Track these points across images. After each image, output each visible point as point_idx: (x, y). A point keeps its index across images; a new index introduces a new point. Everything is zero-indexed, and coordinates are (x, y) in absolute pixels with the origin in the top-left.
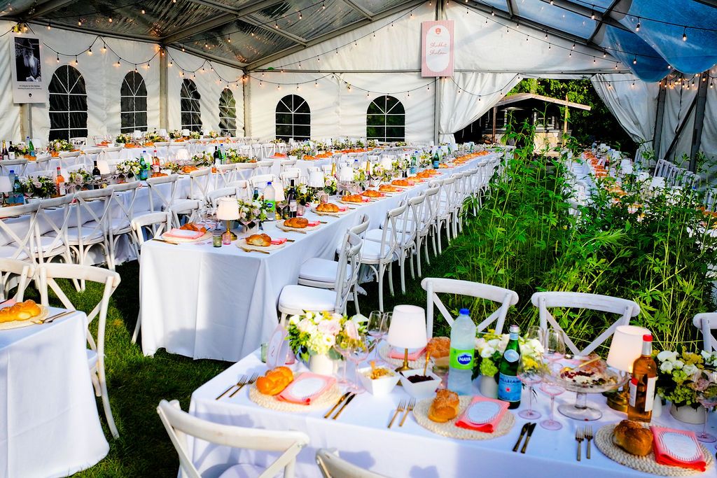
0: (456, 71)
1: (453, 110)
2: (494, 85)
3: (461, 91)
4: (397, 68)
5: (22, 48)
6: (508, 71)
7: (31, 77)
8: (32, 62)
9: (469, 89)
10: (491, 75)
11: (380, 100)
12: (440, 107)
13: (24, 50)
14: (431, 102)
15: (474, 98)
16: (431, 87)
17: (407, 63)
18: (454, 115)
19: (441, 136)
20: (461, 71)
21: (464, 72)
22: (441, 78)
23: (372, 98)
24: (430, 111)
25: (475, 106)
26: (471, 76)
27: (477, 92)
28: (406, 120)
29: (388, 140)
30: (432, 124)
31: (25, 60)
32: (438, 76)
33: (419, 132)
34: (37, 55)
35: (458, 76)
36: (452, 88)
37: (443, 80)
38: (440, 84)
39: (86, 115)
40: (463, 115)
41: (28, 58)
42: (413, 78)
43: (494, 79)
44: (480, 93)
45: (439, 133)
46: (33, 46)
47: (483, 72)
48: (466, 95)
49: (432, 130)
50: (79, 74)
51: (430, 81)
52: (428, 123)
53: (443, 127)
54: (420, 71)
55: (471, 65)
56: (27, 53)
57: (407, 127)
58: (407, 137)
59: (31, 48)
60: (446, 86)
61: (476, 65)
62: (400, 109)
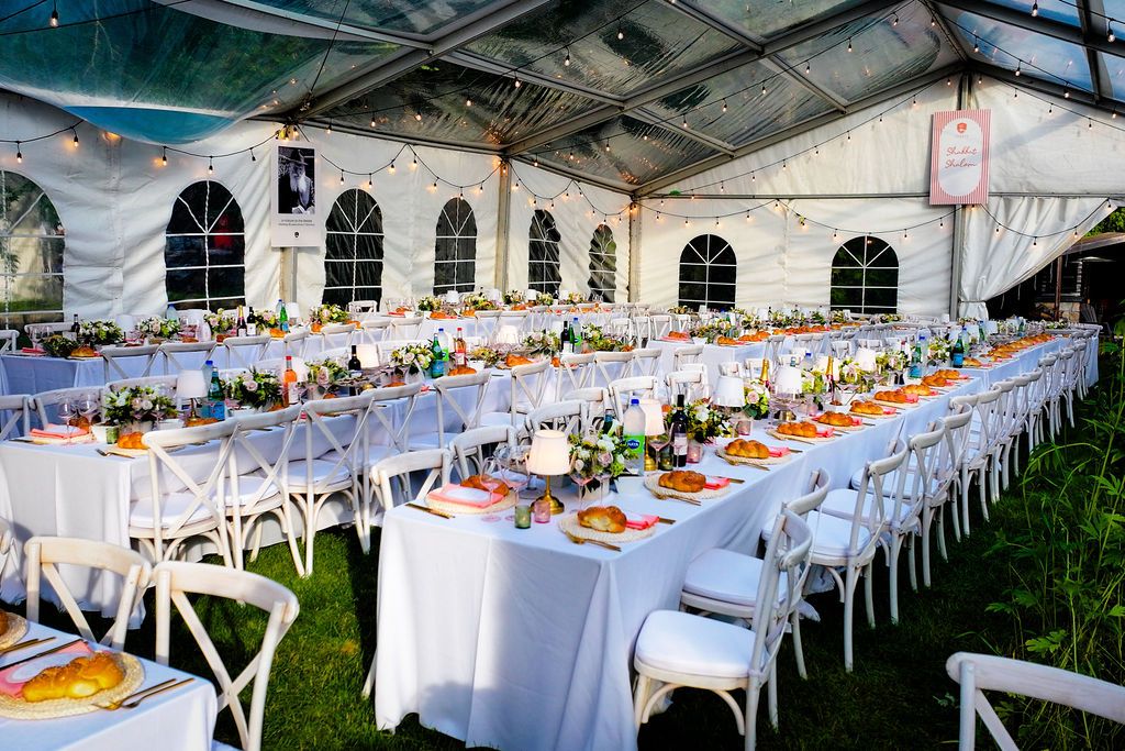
0: (992, 194)
1: (986, 261)
2: (1062, 218)
3: (1001, 228)
4: (887, 191)
5: (288, 162)
6: (1088, 195)
7: (300, 207)
8: (302, 183)
9: (1015, 225)
10: (1056, 202)
11: (855, 245)
12: (961, 257)
13: (292, 165)
14: (944, 248)
15: (1025, 241)
16: (947, 223)
17: (904, 182)
18: (986, 271)
19: (963, 306)
20: (1000, 195)
21: (1007, 197)
22: (964, 206)
23: (840, 240)
24: (943, 263)
25: (1025, 254)
26: (1020, 205)
27: (1030, 229)
28: (900, 278)
29: (867, 311)
30: (947, 285)
31: (292, 182)
32: (959, 202)
33: (921, 297)
34: (310, 173)
35: (996, 204)
36: (985, 224)
37: (968, 210)
38: (963, 216)
39: (380, 266)
40: (1004, 269)
41: (297, 178)
42: (914, 207)
43: (1063, 208)
44: (1036, 231)
45: (959, 300)
46: (306, 160)
47: (1042, 196)
48: (1011, 236)
49: (947, 294)
50: (374, 202)
51: (944, 213)
52: (940, 282)
53: (966, 291)
54: (927, 194)
55: (1021, 185)
56: (296, 170)
57: (902, 289)
58: (901, 306)
59: (302, 162)
60: (974, 221)
61: (1029, 183)
62: (890, 258)
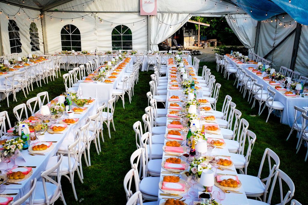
2: (178, 20)
3: (161, 22)
4: (127, 10)
6: (184, 12)
9: (165, 22)
10: (176, 15)
11: (118, 27)
12: (150, 31)
14: (145, 29)
15: (168, 26)
16: (146, 21)
17: (132, 8)
18: (158, 35)
20: (160, 12)
21: (162, 13)
22: (150, 16)
23: (114, 26)
24: (145, 33)
25: (168, 30)
26: (166, 15)
27: (169, 23)
28: (133, 38)
30: (147, 40)
33: (139, 44)
35: (159, 15)
36: (156, 21)
38: (150, 19)
40: (162, 35)
42: (135, 16)
45: (150, 44)
48: (164, 25)
49: (147, 43)
51: (145, 18)
52: (144, 39)
54: (139, 12)
55: (166, 9)
57: (133, 41)
58: (134, 47)
60: (153, 20)
62: (129, 32)
